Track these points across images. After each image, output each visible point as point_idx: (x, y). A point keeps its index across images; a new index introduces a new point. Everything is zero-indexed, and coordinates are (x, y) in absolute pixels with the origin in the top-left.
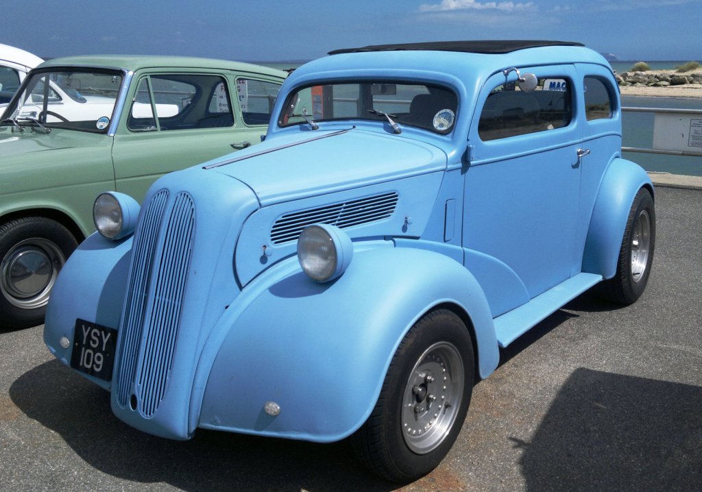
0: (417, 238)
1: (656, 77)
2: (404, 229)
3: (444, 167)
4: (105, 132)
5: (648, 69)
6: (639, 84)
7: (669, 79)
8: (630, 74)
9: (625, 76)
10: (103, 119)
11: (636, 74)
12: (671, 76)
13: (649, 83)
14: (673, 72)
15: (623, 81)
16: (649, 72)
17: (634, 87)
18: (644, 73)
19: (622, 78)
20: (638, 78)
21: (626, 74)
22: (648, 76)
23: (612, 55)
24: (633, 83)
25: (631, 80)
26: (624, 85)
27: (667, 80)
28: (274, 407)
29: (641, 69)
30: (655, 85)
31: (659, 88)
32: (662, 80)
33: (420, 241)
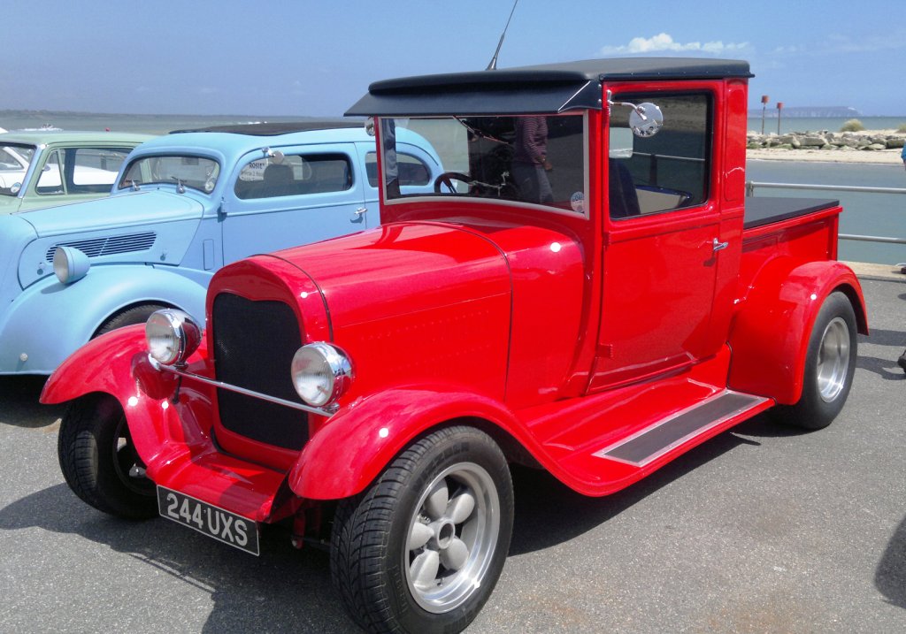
0: (177, 266)
1: (869, 138)
2: (163, 258)
3: (200, 216)
4: (16, 195)
5: (862, 129)
6: (848, 148)
7: (885, 141)
8: (836, 135)
9: (830, 137)
10: (16, 185)
11: (845, 135)
12: (888, 138)
13: (860, 146)
14: (892, 133)
15: (827, 144)
16: (861, 133)
17: (839, 152)
18: (855, 134)
19: (825, 141)
20: (846, 140)
21: (832, 135)
22: (860, 138)
23: (853, 109)
24: (840, 146)
25: (837, 142)
26: (829, 149)
27: (882, 143)
28: (24, 356)
29: (852, 129)
30: (867, 149)
31: (871, 152)
32: (875, 142)
33: (179, 268)
